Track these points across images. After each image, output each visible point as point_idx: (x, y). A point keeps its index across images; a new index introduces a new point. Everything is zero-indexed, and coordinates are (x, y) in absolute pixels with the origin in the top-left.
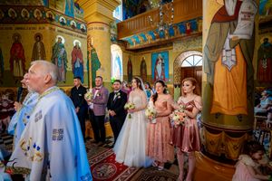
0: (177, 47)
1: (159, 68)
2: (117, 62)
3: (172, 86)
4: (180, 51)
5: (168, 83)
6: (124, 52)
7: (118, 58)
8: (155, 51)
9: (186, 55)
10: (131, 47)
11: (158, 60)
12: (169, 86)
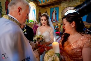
0: (63, 5)
1: (54, 15)
2: (33, 12)
3: (60, 24)
4: (65, 7)
5: (58, 23)
6: (37, 7)
7: (34, 10)
8: (52, 7)
9: (67, 9)
10: (40, 4)
11: (53, 12)
12: (58, 24)
